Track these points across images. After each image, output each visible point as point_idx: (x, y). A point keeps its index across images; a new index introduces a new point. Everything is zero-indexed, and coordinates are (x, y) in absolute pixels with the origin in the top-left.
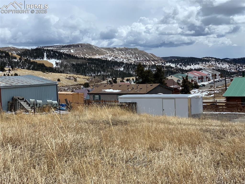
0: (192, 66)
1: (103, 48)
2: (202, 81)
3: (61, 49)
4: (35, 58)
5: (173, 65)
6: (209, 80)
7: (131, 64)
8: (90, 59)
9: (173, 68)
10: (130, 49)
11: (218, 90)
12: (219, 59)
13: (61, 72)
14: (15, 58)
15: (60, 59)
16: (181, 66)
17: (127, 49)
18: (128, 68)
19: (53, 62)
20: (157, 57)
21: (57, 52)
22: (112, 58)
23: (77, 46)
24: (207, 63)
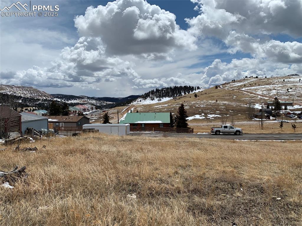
0: (72, 101)
1: (3, 85)
2: (85, 112)
5: (59, 100)
6: (89, 111)
7: (28, 98)
9: (60, 102)
10: (26, 87)
11: (96, 117)
12: (90, 97)
16: (64, 100)
17: (24, 87)
18: (25, 101)
20: (47, 94)
22: (11, 93)
24: (82, 99)
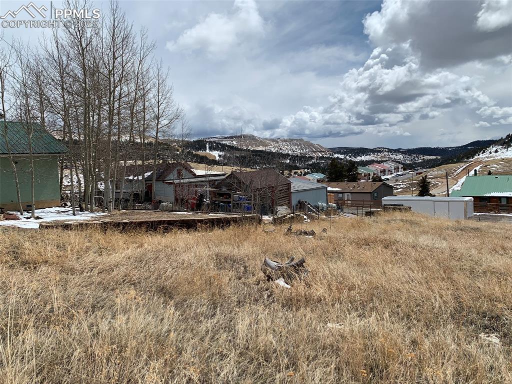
0: (363, 157)
1: (266, 139)
2: (385, 175)
3: (223, 141)
4: (198, 150)
5: (342, 157)
6: (391, 174)
7: (297, 155)
8: (254, 151)
9: (343, 159)
10: (295, 140)
11: (405, 185)
12: (392, 149)
13: (224, 165)
14: (178, 151)
15: (223, 151)
16: (350, 157)
17: (292, 140)
18: (294, 161)
19: (216, 154)
20: (324, 148)
21: (220, 144)
22: (276, 149)
23: (240, 137)
24: (379, 154)
